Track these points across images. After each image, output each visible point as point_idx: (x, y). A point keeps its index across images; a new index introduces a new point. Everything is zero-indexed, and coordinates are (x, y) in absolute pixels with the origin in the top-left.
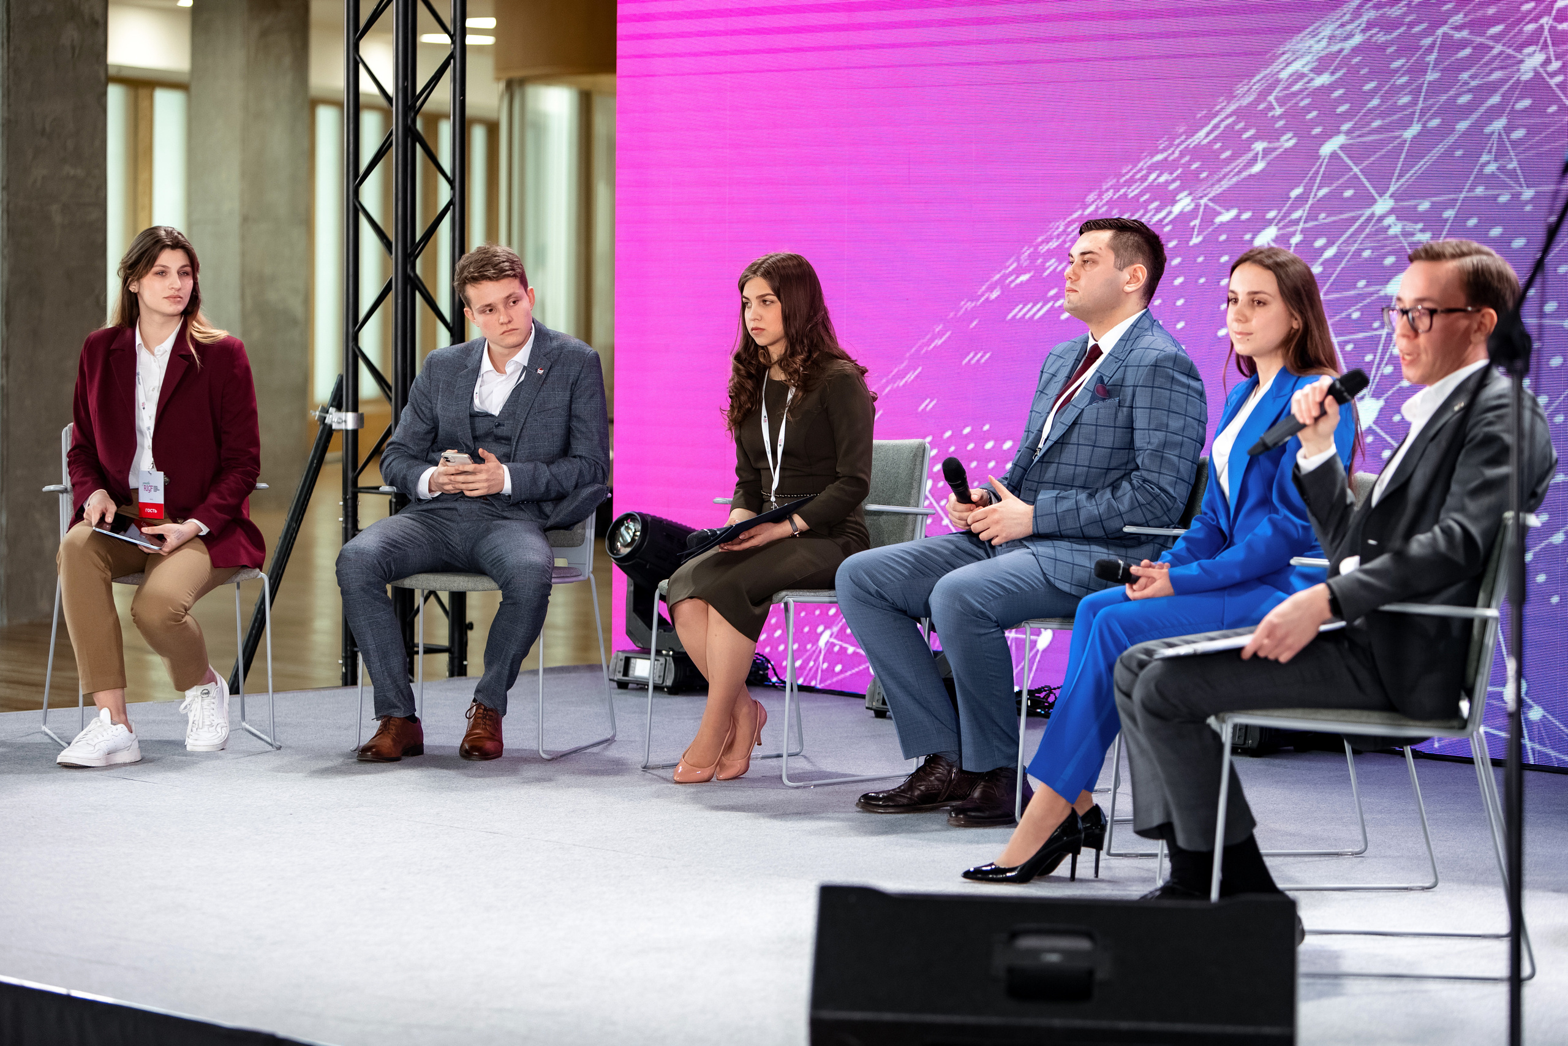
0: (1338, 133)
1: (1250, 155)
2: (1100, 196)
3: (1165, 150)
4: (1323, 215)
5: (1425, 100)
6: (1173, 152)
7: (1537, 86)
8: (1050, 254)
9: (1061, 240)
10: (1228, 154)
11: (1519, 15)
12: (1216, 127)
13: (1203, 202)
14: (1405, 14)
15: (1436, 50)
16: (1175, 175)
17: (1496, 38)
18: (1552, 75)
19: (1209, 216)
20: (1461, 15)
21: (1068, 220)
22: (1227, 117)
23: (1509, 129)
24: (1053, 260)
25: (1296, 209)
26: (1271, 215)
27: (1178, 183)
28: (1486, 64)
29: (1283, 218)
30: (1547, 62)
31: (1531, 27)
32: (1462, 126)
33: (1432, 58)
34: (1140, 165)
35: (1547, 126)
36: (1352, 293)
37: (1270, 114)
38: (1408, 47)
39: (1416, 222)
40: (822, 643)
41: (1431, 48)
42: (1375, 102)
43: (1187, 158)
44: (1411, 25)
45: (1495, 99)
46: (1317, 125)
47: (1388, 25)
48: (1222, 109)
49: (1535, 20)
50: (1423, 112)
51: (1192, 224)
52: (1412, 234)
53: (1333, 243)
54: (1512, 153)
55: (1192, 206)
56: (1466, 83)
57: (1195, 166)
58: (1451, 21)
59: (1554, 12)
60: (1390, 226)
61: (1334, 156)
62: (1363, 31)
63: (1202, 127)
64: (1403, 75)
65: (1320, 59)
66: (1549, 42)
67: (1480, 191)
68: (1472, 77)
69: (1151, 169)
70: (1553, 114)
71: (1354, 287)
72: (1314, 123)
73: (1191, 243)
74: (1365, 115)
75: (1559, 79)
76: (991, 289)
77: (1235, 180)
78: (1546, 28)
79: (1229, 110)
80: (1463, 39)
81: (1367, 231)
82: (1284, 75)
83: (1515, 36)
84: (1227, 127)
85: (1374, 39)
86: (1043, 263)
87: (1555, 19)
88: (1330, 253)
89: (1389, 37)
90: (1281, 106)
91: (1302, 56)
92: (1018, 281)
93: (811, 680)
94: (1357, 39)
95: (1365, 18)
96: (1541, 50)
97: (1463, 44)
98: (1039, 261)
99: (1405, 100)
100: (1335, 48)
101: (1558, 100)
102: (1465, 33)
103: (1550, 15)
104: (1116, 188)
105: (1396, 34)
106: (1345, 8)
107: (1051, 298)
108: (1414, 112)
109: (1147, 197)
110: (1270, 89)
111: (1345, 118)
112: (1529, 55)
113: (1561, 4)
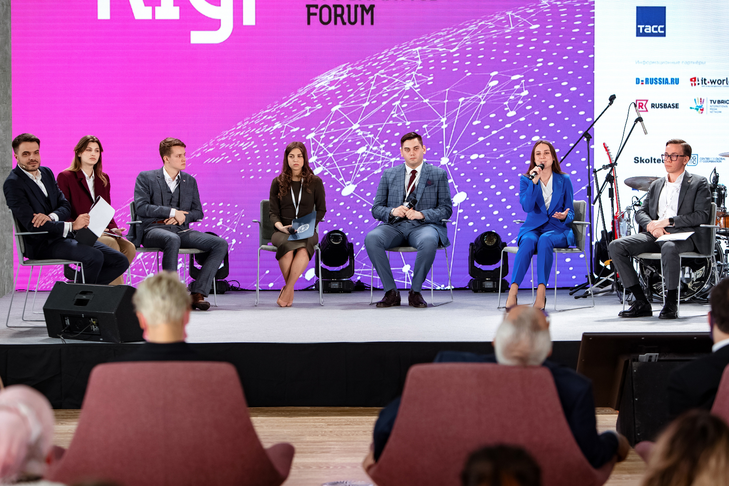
0: (339, 104)
1: (304, 111)
2: (243, 123)
3: (269, 109)
4: (333, 129)
5: (371, 95)
6: (273, 110)
7: (411, 92)
8: (222, 142)
9: (226, 137)
10: (295, 110)
11: (404, 71)
12: (291, 101)
13: (285, 125)
14: (362, 69)
15: (374, 80)
16: (274, 117)
17: (396, 77)
18: (416, 89)
19: (288, 129)
20: (383, 70)
21: (230, 130)
22: (295, 99)
23: (401, 104)
24: (223, 144)
25: (322, 128)
26: (313, 129)
27: (275, 119)
28: (392, 85)
29: (318, 130)
30: (414, 85)
31: (409, 74)
32: (384, 103)
33: (373, 83)
34: (259, 113)
35: (414, 103)
36: (344, 153)
37: (312, 98)
38: (364, 78)
39: (368, 132)
41: (372, 80)
42: (352, 95)
43: (279, 111)
45: (396, 95)
46: (330, 102)
47: (356, 72)
48: (292, 96)
49: (410, 72)
50: (370, 99)
51: (281, 132)
52: (367, 135)
53: (337, 138)
54: (402, 111)
55: (281, 126)
56: (386, 90)
57: (282, 114)
58: (380, 72)
59: (416, 71)
60: (358, 133)
61: (337, 111)
62: (347, 74)
63: (284, 102)
64: (362, 87)
65: (331, 82)
66: (415, 79)
67: (391, 122)
68: (388, 89)
69: (264, 115)
70: (416, 100)
71: (345, 151)
73: (281, 138)
74: (348, 99)
75: (419, 90)
76: (197, 153)
77: (298, 118)
78: (414, 75)
79: (295, 97)
80: (384, 77)
81: (350, 134)
82: (317, 86)
83: (403, 77)
84: (294, 102)
85: (351, 76)
86: (219, 145)
87: (417, 73)
88: (336, 141)
89: (357, 76)
90: (316, 96)
91: (324, 81)
92: (209, 151)
94: (345, 76)
95: (348, 70)
96: (412, 81)
97: (384, 79)
98: (217, 144)
99: (363, 95)
100: (336, 79)
101: (418, 96)
102: (385, 76)
103: (415, 71)
104: (250, 121)
105: (359, 75)
106: (340, 67)
107: (223, 156)
108: (367, 99)
109: (263, 123)
110: (312, 90)
111: (341, 100)
112: (408, 83)
113: (419, 68)
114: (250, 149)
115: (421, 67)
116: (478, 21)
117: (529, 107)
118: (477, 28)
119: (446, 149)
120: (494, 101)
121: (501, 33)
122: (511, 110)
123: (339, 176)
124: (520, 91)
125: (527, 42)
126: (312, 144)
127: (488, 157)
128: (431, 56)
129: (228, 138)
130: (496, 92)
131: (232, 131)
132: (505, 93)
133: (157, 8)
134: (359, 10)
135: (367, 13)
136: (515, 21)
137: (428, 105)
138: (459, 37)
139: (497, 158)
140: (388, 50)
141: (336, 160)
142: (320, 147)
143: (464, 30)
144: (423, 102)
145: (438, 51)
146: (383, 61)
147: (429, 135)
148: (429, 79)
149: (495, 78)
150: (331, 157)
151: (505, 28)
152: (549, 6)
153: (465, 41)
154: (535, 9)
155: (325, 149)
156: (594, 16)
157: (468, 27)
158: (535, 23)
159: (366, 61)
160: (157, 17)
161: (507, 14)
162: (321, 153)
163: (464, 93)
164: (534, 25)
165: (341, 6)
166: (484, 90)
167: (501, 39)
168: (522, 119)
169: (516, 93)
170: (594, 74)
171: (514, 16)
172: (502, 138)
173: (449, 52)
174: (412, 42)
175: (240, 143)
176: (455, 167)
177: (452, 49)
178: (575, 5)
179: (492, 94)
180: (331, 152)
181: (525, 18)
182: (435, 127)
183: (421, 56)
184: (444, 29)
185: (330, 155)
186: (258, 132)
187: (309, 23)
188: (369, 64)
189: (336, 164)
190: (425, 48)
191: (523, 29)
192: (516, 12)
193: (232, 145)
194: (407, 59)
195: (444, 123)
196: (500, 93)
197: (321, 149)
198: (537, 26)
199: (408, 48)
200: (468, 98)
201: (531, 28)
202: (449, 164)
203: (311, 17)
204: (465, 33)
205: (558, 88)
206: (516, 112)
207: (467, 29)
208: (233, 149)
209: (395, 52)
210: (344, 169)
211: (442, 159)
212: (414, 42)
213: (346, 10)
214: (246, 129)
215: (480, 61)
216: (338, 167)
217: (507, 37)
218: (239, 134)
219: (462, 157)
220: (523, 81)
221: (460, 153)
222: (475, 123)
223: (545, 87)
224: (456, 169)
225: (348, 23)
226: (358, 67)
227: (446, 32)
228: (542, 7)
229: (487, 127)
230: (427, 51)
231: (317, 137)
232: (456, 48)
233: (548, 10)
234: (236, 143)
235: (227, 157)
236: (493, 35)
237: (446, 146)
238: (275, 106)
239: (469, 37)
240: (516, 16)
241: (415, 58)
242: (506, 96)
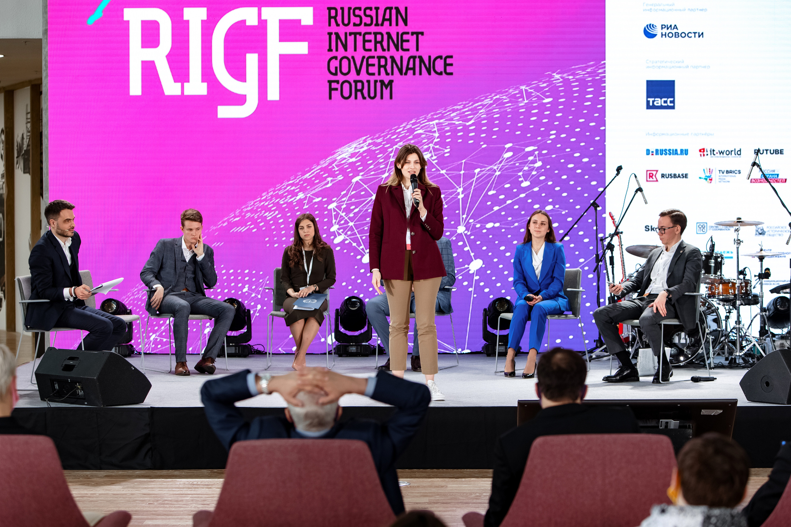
0: (359, 175)
1: (326, 182)
2: (268, 193)
3: (293, 180)
4: (353, 199)
5: (390, 166)
6: (296, 181)
8: (247, 211)
9: (252, 207)
10: (317, 181)
11: (422, 143)
12: (313, 173)
13: (308, 195)
14: (382, 142)
16: (297, 187)
18: (433, 160)
19: (311, 199)
20: (402, 143)
21: (255, 201)
22: (317, 170)
24: (249, 213)
25: (344, 198)
26: (334, 199)
27: (298, 190)
29: (339, 200)
30: (432, 156)
31: (426, 147)
33: (392, 154)
34: (283, 184)
35: (432, 174)
36: (365, 222)
37: (333, 170)
38: (383, 150)
40: (152, 339)
41: (391, 152)
42: (372, 167)
43: (302, 182)
44: (384, 145)
47: (376, 144)
48: (315, 168)
49: (428, 144)
50: (389, 170)
51: (304, 202)
53: (357, 208)
55: (304, 197)
57: (305, 185)
58: (398, 144)
59: (434, 143)
61: (357, 182)
62: (367, 146)
63: (307, 173)
64: (382, 159)
65: (351, 154)
66: (432, 151)
69: (288, 185)
70: (434, 171)
71: (366, 220)
72: (350, 172)
73: (304, 208)
74: (368, 170)
75: (436, 161)
76: (224, 222)
77: (320, 189)
79: (318, 168)
81: (370, 204)
82: (338, 158)
84: (317, 173)
85: (371, 149)
86: (245, 214)
87: (434, 145)
88: (356, 210)
89: (376, 148)
90: (337, 167)
91: (345, 153)
92: (235, 220)
93: (147, 351)
94: (365, 148)
95: (368, 142)
96: (430, 153)
98: (243, 214)
99: (383, 166)
100: (357, 151)
101: (435, 167)
103: (432, 143)
104: (274, 191)
105: (379, 147)
106: (360, 139)
107: (249, 225)
108: (386, 170)
109: (286, 194)
110: (333, 162)
111: (361, 171)
112: (426, 154)
113: (436, 140)
114: (275, 219)
115: (439, 140)
116: (493, 95)
117: (542, 178)
118: (492, 102)
119: (463, 218)
120: (509, 172)
121: (515, 106)
122: (526, 181)
123: (359, 245)
124: (534, 162)
125: (540, 116)
126: (334, 213)
127: (503, 226)
128: (448, 128)
129: (254, 208)
130: (510, 163)
131: (257, 202)
132: (520, 164)
133: (185, 84)
134: (379, 84)
135: (386, 88)
136: (529, 95)
137: (444, 176)
138: (475, 111)
139: (512, 227)
140: (406, 123)
141: (356, 229)
142: (341, 216)
143: (480, 103)
144: (440, 173)
145: (454, 124)
146: (402, 134)
147: (446, 205)
148: (446, 151)
149: (509, 150)
150: (352, 226)
151: (519, 102)
152: (561, 80)
153: (481, 114)
154: (548, 83)
155: (346, 218)
156: (605, 90)
157: (483, 100)
158: (548, 97)
159: (385, 133)
160: (186, 93)
161: (521, 88)
162: (342, 222)
163: (480, 164)
164: (547, 98)
165: (361, 82)
166: (498, 162)
167: (515, 112)
168: (536, 189)
169: (529, 164)
170: (605, 145)
171: (527, 90)
172: (516, 207)
173: (465, 125)
174: (429, 115)
175: (265, 213)
176: (471, 235)
177: (468, 122)
178: (587, 79)
179: (507, 165)
180: (352, 221)
181: (538, 92)
182: (451, 197)
183: (438, 129)
184: (460, 103)
185: (351, 224)
186: (282, 202)
187: (330, 98)
188: (388, 136)
189: (357, 233)
190: (442, 121)
191: (536, 103)
192: (529, 86)
193: (257, 215)
194: (425, 131)
195: (461, 193)
196: (515, 164)
197: (342, 218)
198: (550, 100)
199: (426, 121)
200: (483, 169)
201: (544, 101)
202: (466, 232)
203: (333, 92)
204: (481, 107)
205: (570, 158)
206: (531, 182)
207: (483, 103)
208: (258, 219)
209: (413, 125)
210: (364, 238)
211: (459, 227)
212: (432, 115)
213: (366, 85)
214: (271, 200)
215: (495, 133)
216: (358, 236)
217: (521, 111)
218: (264, 204)
219: (478, 226)
220: (537, 153)
221: (476, 222)
222: (490, 193)
223: (558, 158)
224: (472, 237)
225: (368, 98)
226: (377, 139)
227: (462, 105)
228: (554, 82)
229: (502, 197)
230: (444, 124)
231: (339, 207)
232: (472, 121)
233: (561, 84)
234: (261, 213)
235: (252, 226)
236: (508, 108)
237: (462, 215)
238: (298, 177)
239: (484, 110)
240: (530, 91)
241: (433, 130)
242: (520, 167)
